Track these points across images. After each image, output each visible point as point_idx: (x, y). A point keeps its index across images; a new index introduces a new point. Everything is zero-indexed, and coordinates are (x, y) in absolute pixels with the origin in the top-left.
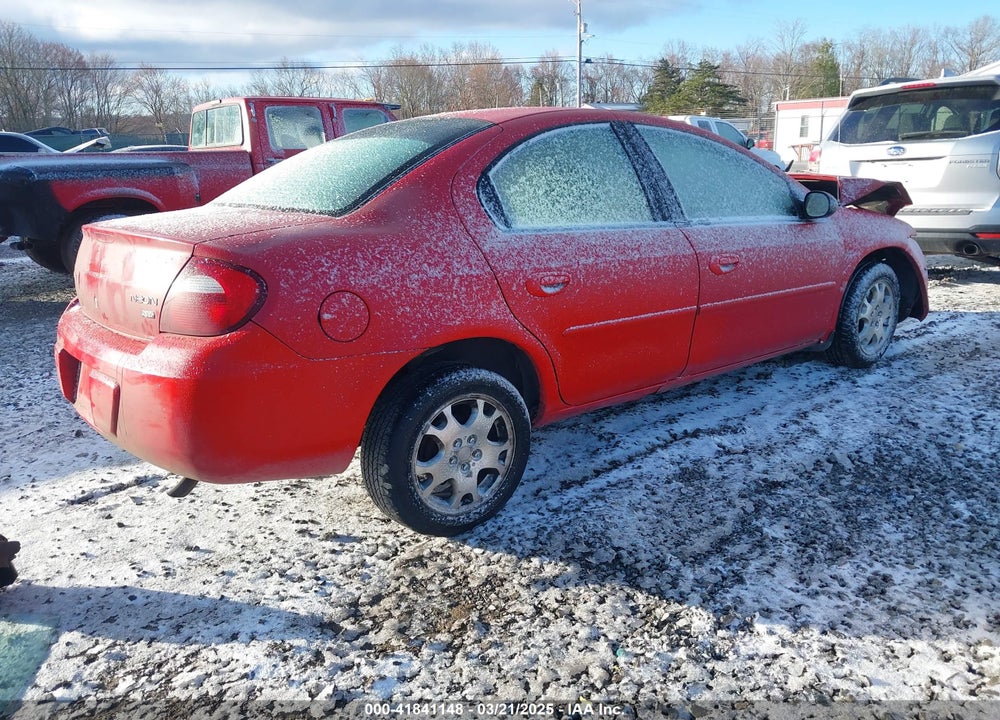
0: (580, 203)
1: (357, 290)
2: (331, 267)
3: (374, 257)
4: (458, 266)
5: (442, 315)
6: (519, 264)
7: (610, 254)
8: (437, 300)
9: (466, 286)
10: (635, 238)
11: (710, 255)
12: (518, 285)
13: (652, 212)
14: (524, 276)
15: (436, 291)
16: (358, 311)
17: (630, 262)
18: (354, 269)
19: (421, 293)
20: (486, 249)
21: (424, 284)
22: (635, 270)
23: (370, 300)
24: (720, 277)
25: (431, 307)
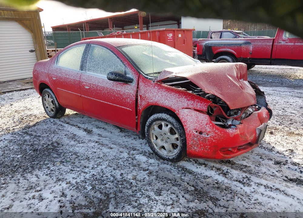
1: (37, 71)
4: (45, 70)
5: (42, 78)
6: (51, 72)
8: (42, 75)
9: (45, 74)
11: (83, 82)
12: (50, 76)
20: (49, 68)
21: (41, 72)
24: (85, 89)
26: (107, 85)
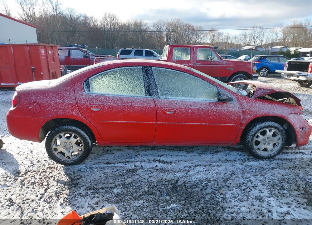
0: (118, 88)
1: (38, 103)
2: (34, 97)
3: (45, 96)
4: (67, 100)
5: (58, 111)
6: (86, 102)
7: (119, 103)
8: (58, 108)
9: (67, 105)
10: (133, 100)
11: (162, 108)
12: (84, 107)
13: (146, 93)
14: (86, 105)
15: (58, 106)
16: (38, 107)
17: (127, 106)
18: (39, 98)
19: (54, 105)
20: (77, 97)
21: (55, 103)
22: (128, 108)
23: (41, 106)
24: (166, 115)
25: (56, 109)
26: (203, 107)
